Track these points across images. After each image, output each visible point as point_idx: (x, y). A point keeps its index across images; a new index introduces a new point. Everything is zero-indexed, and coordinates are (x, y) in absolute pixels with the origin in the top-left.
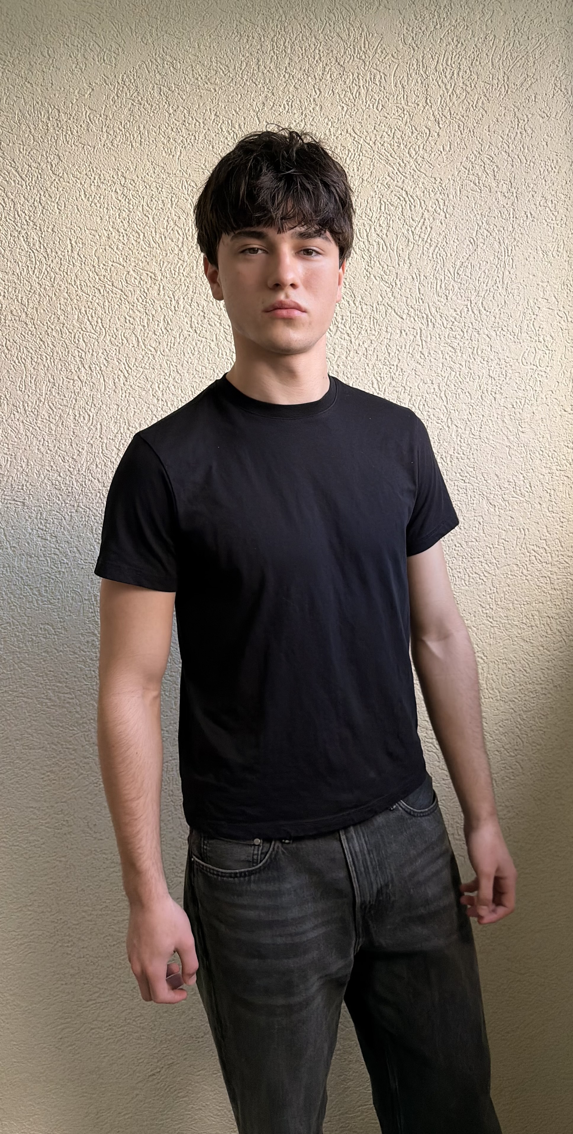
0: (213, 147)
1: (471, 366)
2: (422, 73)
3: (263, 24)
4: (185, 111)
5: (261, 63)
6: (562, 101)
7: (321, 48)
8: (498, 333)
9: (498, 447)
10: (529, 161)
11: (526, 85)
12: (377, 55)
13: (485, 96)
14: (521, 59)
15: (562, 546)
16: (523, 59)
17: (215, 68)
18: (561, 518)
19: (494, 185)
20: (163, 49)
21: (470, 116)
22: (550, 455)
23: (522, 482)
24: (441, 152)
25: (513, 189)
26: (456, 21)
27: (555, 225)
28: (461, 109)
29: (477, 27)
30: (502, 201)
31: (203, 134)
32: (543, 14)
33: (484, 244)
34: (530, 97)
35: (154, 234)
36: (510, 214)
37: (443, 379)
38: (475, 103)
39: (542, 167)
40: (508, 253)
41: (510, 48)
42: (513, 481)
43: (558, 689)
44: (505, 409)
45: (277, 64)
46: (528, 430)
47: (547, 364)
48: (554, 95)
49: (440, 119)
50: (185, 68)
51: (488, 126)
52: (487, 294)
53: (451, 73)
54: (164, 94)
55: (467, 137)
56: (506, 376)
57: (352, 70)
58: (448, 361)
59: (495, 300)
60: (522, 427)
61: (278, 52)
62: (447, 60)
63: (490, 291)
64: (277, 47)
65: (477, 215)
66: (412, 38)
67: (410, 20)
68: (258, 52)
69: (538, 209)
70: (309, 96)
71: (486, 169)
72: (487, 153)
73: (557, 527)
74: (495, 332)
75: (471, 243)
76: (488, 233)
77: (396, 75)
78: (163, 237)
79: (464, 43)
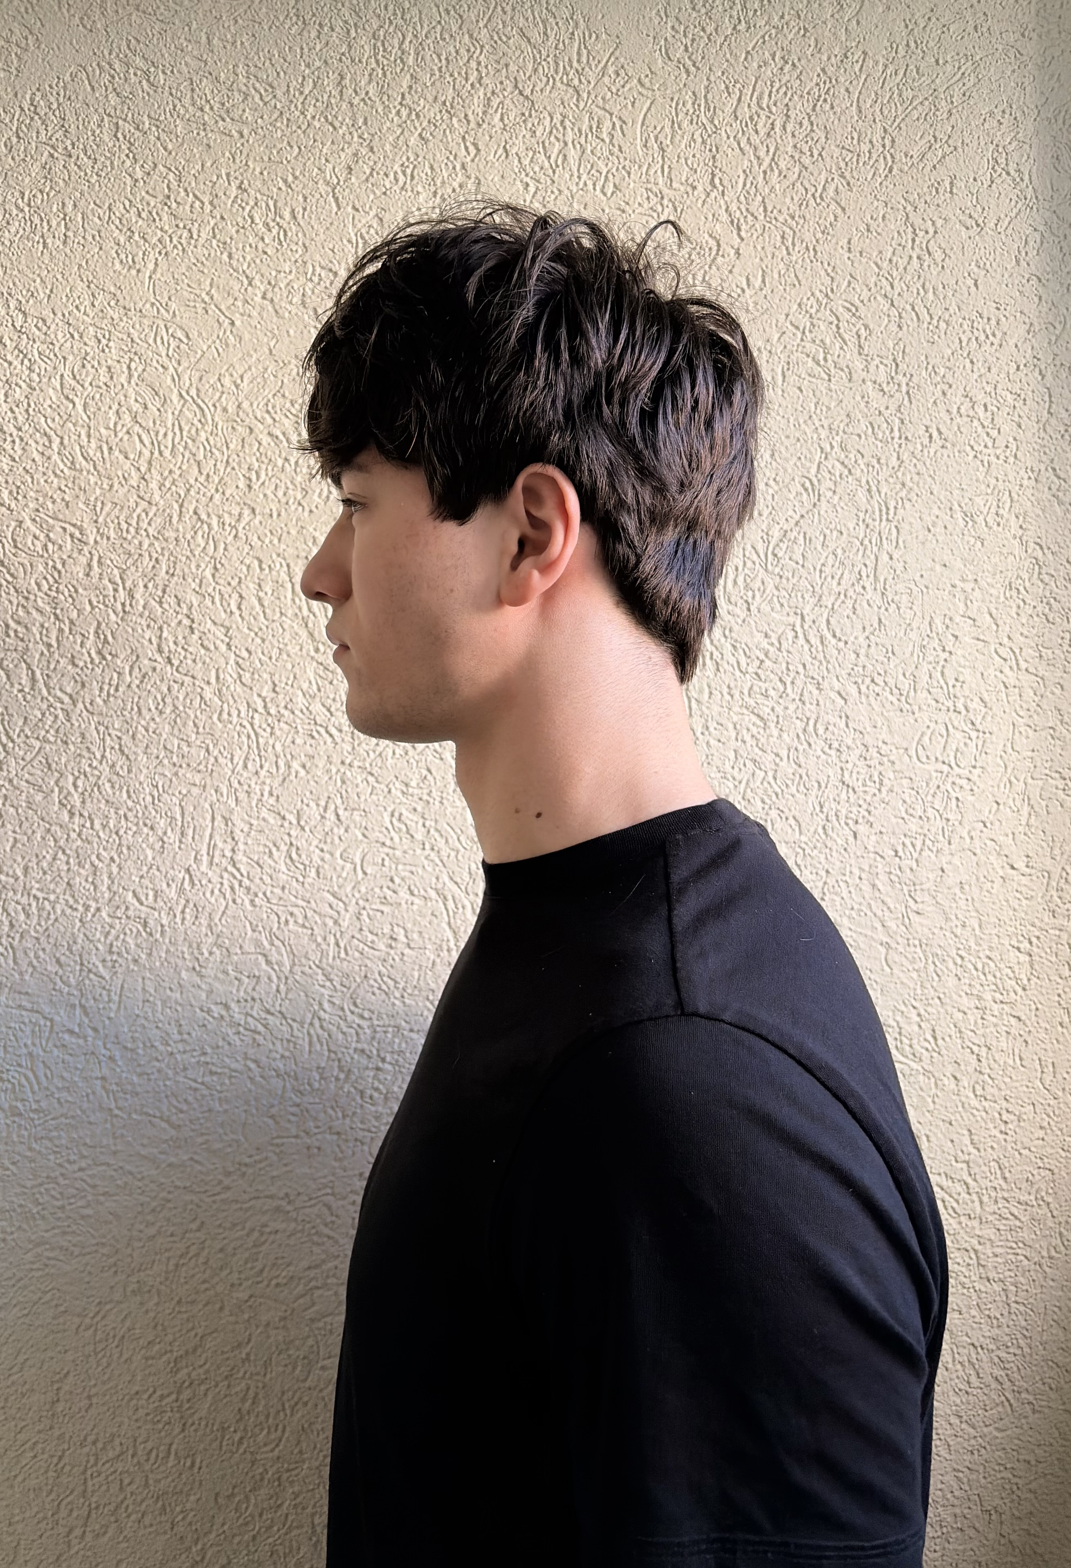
0: (230, 256)
1: (802, 760)
2: (705, 121)
4: (171, 176)
5: (347, 81)
6: (1011, 196)
7: (482, 58)
8: (863, 688)
9: (862, 946)
10: (936, 318)
11: (931, 159)
12: (606, 79)
13: (842, 176)
14: (921, 103)
15: (1005, 1178)
16: (927, 103)
17: (244, 89)
18: (1004, 1112)
19: (859, 365)
20: (128, 42)
21: (808, 216)
22: (980, 966)
23: (916, 1028)
24: (743, 291)
25: (900, 377)
26: (782, 17)
27: (993, 459)
28: (788, 200)
29: (827, 33)
30: (877, 401)
31: (207, 229)
32: (968, 14)
33: (834, 492)
34: (939, 183)
35: (86, 440)
36: (892, 430)
37: (736, 786)
38: (819, 191)
39: (964, 332)
40: (887, 514)
41: (898, 80)
42: (895, 1024)
43: (993, 1517)
44: (878, 858)
45: (383, 86)
46: (929, 909)
47: (973, 763)
48: (992, 182)
49: (742, 220)
50: (175, 85)
51: (846, 241)
52: (840, 601)
53: (768, 125)
54: (125, 137)
55: (800, 261)
56: (881, 784)
57: (548, 108)
58: (748, 745)
59: (858, 617)
60: (916, 902)
61: (385, 62)
62: (760, 98)
63: (845, 596)
64: (385, 50)
65: (820, 429)
66: (682, 48)
67: (680, 9)
68: (340, 60)
69: (954, 422)
70: (452, 158)
71: (842, 331)
72: (843, 297)
73: (996, 1132)
74: (855, 686)
75: (806, 490)
76: (842, 468)
77: (646, 122)
78: (105, 448)
79: (797, 64)
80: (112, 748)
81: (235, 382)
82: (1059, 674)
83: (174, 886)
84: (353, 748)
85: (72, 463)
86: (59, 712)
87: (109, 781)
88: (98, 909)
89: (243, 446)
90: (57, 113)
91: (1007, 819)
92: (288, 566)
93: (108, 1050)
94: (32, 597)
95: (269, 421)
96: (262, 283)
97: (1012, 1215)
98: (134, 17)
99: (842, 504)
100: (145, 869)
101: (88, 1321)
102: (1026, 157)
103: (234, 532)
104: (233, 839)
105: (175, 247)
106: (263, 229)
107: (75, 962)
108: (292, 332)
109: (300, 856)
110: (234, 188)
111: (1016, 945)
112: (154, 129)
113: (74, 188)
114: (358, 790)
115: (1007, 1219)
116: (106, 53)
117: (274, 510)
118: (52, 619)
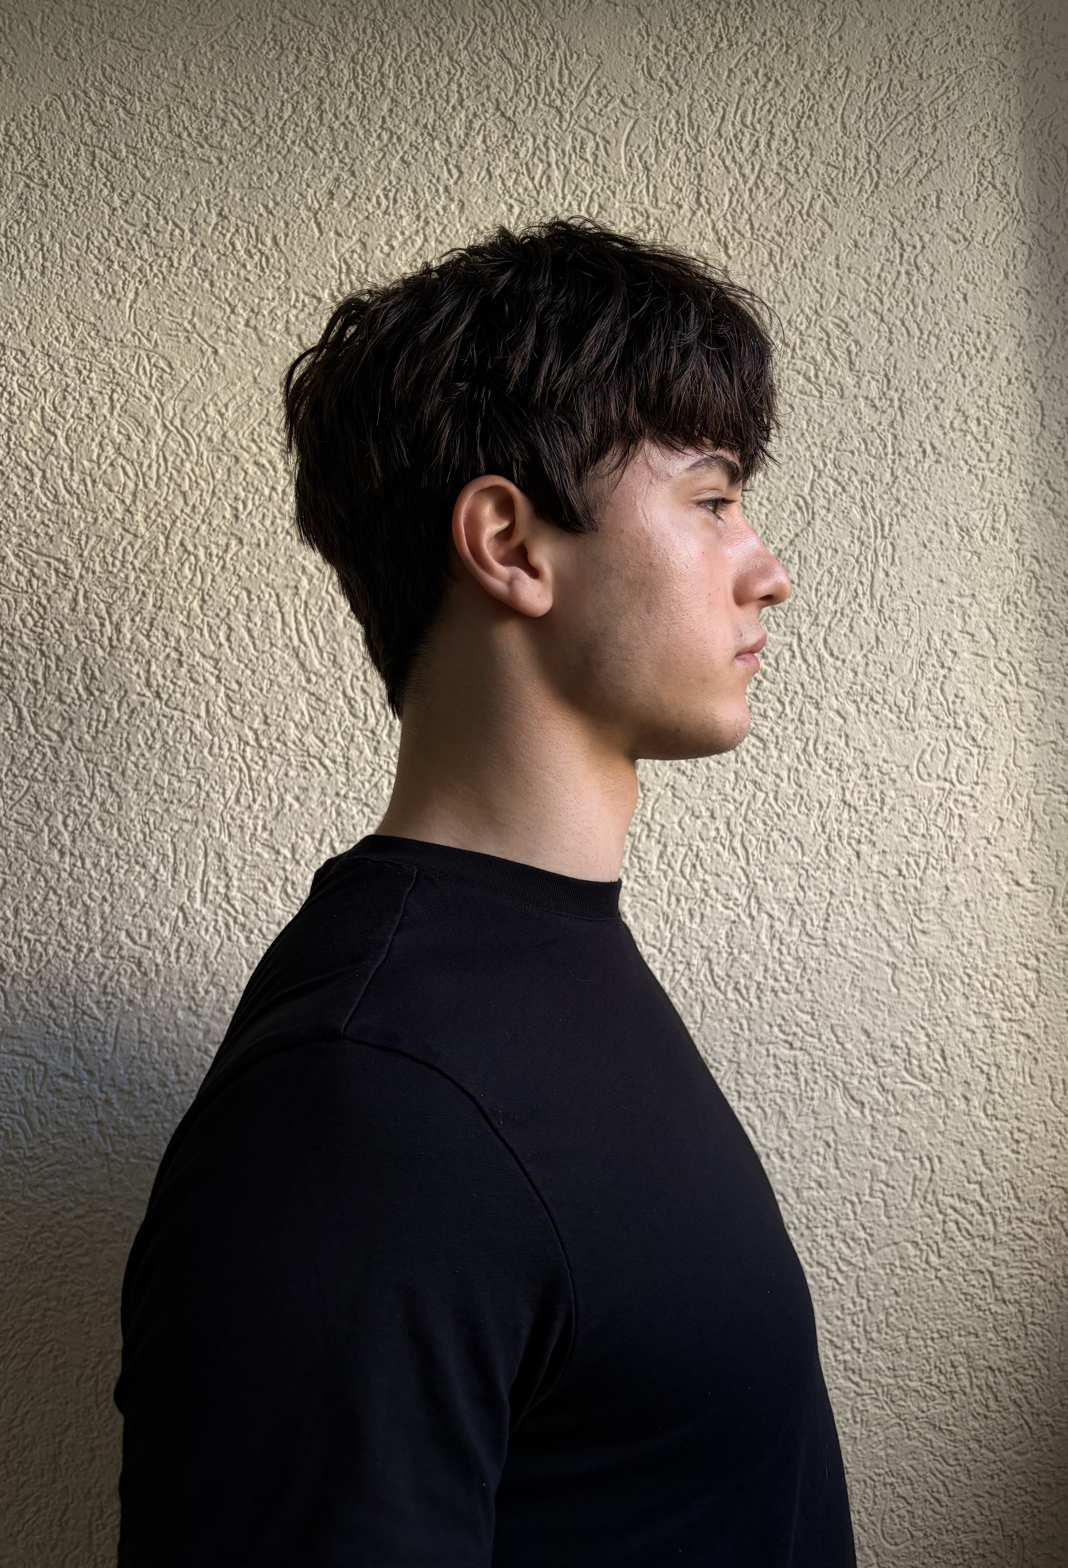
0: (212, 284)
1: (803, 781)
2: (689, 140)
3: (333, 25)
4: (150, 204)
5: (326, 106)
6: (997, 209)
7: (462, 80)
8: (863, 707)
9: (868, 966)
10: (926, 333)
11: (918, 173)
12: (588, 100)
13: (828, 192)
14: (906, 118)
15: (1018, 1198)
16: (911, 118)
17: (222, 115)
18: (1015, 1131)
19: (850, 381)
20: (104, 70)
21: (795, 233)
22: (987, 984)
23: (925, 1049)
25: (892, 393)
26: (764, 34)
27: (987, 473)
28: (774, 218)
29: (809, 50)
30: (869, 417)
31: (188, 256)
32: (951, 28)
33: (828, 510)
34: (925, 198)
35: (69, 473)
36: (885, 446)
37: (737, 809)
38: (806, 208)
39: (955, 346)
40: (882, 530)
41: (882, 95)
42: (903, 1045)
43: (1015, 1542)
44: (882, 878)
45: (363, 110)
46: (934, 928)
47: (975, 779)
48: (979, 195)
49: (729, 238)
50: (151, 112)
51: (834, 257)
52: (836, 620)
53: (753, 143)
54: (102, 166)
55: (788, 278)
56: (883, 802)
57: (531, 129)
58: (749, 766)
59: (855, 635)
60: (921, 921)
61: (365, 86)
62: (744, 116)
63: (842, 614)
64: (364, 74)
65: (813, 447)
66: (664, 67)
67: (661, 28)
68: (319, 84)
69: (948, 437)
70: (434, 181)
71: (832, 347)
72: (833, 313)
73: (1007, 1152)
74: (854, 705)
75: (800, 508)
76: (836, 486)
77: (631, 141)
78: (89, 481)
79: (781, 81)
80: (102, 785)
81: (219, 412)
82: (1060, 688)
83: (167, 924)
84: (348, 779)
85: (56, 496)
86: (47, 750)
87: (100, 819)
88: (91, 950)
89: (229, 476)
90: (32, 143)
91: (1012, 835)
92: (277, 596)
93: (106, 1093)
94: (17, 634)
95: (255, 449)
96: (245, 310)
97: (1026, 1234)
98: (108, 45)
99: (836, 522)
100: (138, 907)
101: (88, 1371)
102: (1012, 170)
103: (221, 563)
104: (227, 875)
105: (155, 275)
106: (245, 256)
107: (69, 1004)
108: (276, 359)
109: (295, 890)
110: (214, 215)
111: (1023, 961)
112: (131, 157)
113: (51, 218)
114: (354, 821)
115: (1021, 1239)
116: (81, 81)
117: (262, 539)
118: (38, 655)
